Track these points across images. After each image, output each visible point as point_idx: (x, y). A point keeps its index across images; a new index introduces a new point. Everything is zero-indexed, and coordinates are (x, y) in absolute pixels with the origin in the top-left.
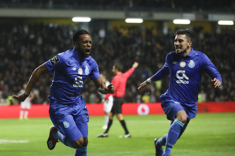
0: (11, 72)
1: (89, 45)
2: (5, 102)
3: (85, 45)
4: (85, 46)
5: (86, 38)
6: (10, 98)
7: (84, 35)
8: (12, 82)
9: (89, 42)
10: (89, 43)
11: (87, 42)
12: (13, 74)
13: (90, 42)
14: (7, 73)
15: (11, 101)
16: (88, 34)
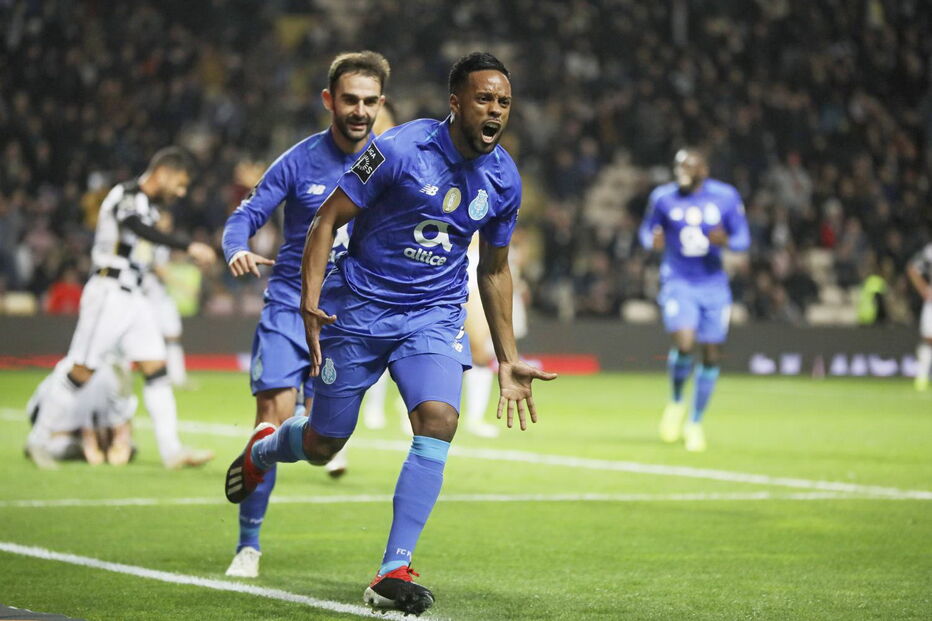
0: (878, 162)
1: (497, 108)
2: (846, 303)
3: (483, 107)
4: (480, 113)
5: (491, 84)
6: (874, 284)
7: (485, 71)
8: (883, 209)
9: (499, 102)
10: (496, 101)
11: (489, 98)
12: (889, 174)
13: (502, 101)
14: (863, 165)
15: (879, 299)
16: (505, 72)
